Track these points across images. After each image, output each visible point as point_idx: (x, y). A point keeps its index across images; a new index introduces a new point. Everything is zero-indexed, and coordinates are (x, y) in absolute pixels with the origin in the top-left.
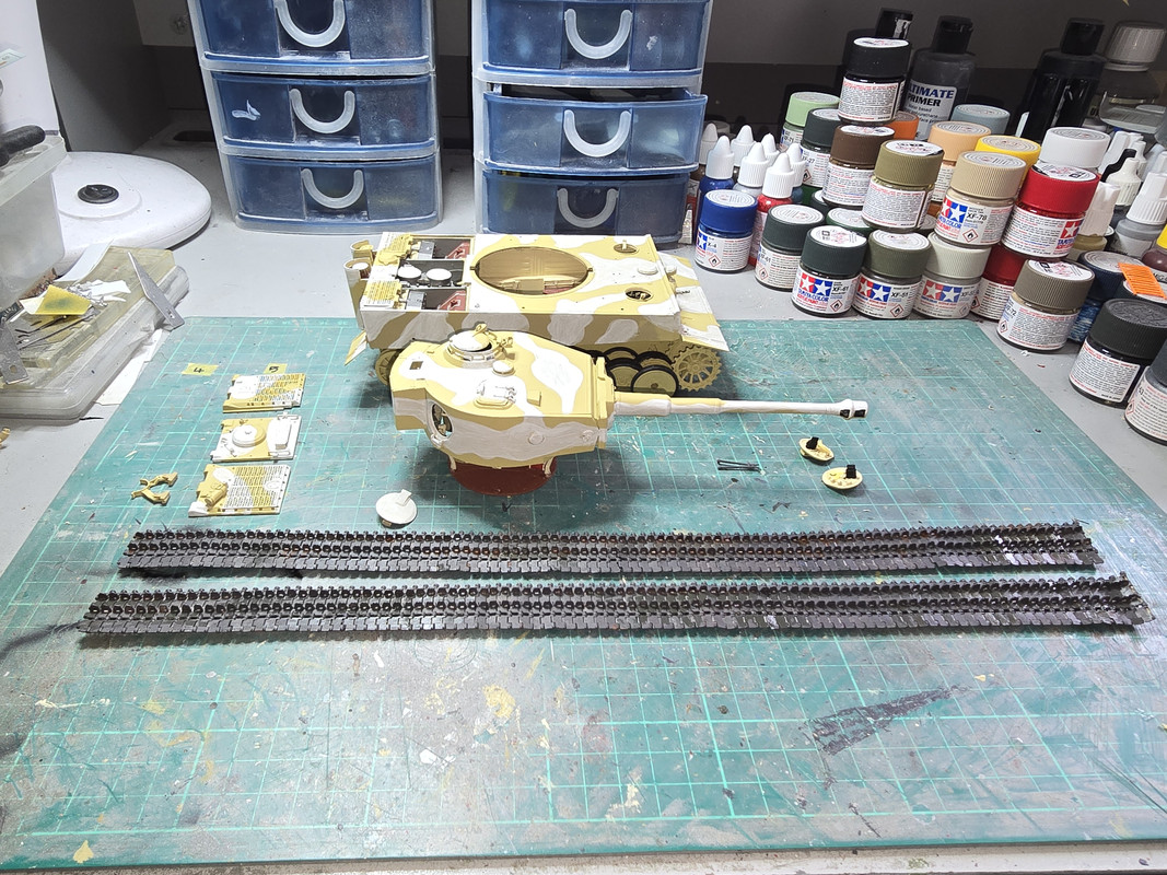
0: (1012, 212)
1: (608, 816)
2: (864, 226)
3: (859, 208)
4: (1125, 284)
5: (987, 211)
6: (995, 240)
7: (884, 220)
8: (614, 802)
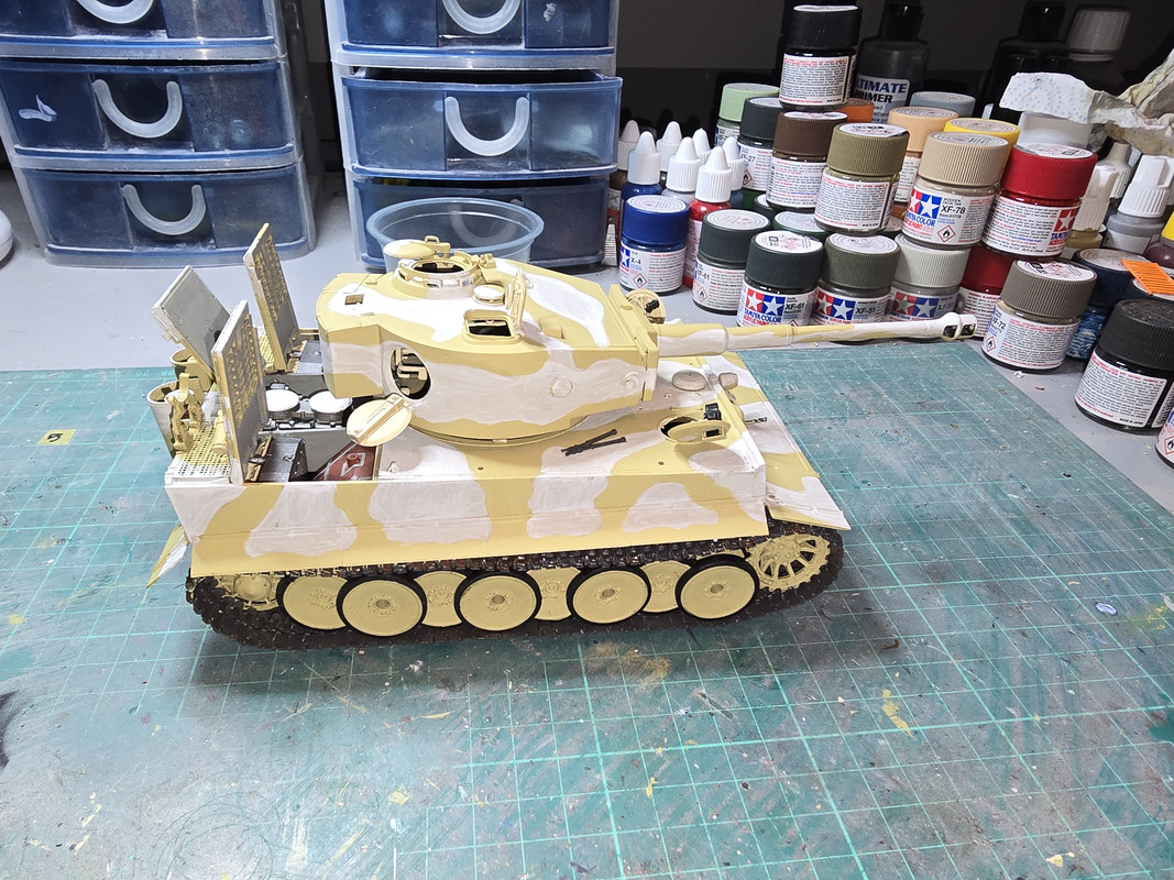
0: (994, 204)
2: (818, 230)
3: (811, 211)
4: (1135, 283)
5: (966, 201)
6: (975, 239)
7: (843, 221)
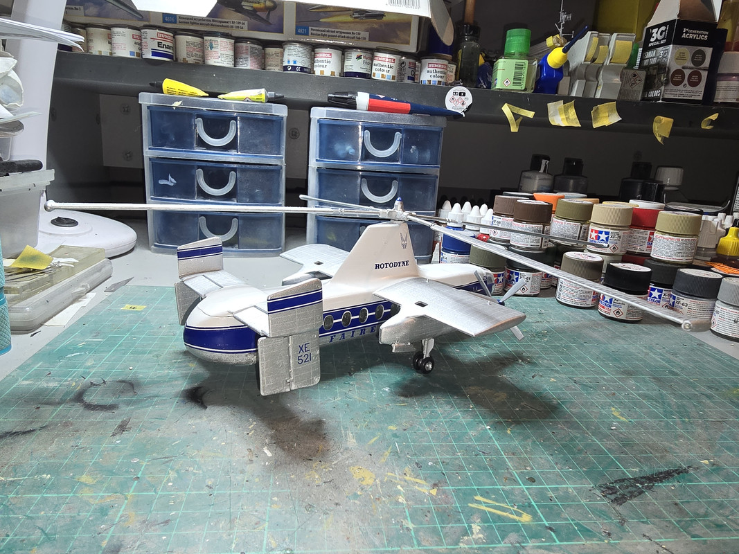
1: (461, 545)
6: (626, 250)
8: (464, 535)
